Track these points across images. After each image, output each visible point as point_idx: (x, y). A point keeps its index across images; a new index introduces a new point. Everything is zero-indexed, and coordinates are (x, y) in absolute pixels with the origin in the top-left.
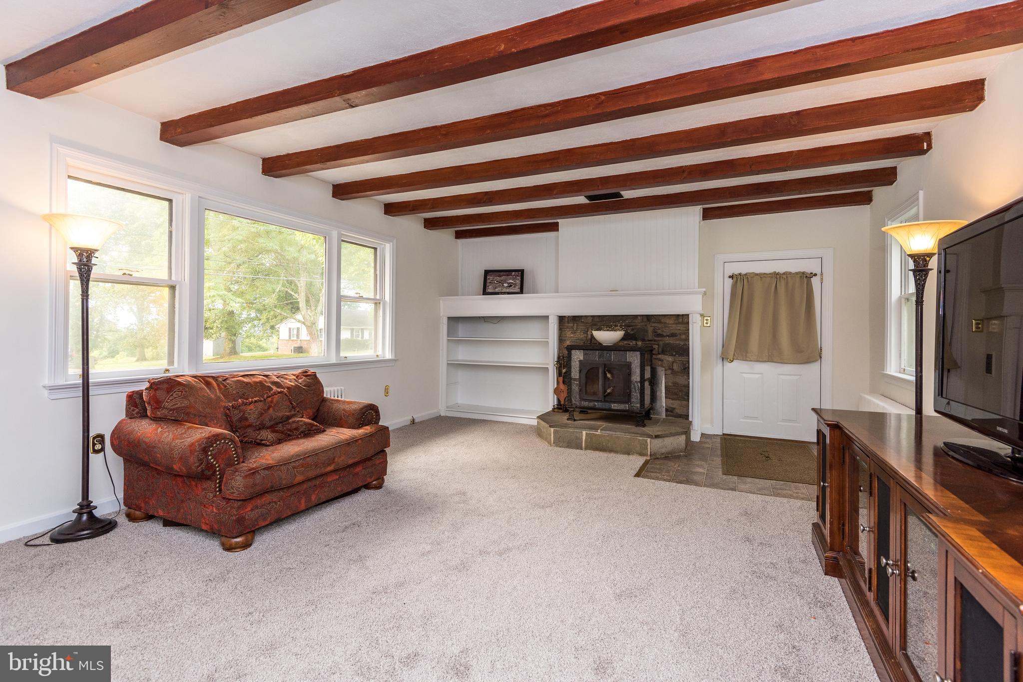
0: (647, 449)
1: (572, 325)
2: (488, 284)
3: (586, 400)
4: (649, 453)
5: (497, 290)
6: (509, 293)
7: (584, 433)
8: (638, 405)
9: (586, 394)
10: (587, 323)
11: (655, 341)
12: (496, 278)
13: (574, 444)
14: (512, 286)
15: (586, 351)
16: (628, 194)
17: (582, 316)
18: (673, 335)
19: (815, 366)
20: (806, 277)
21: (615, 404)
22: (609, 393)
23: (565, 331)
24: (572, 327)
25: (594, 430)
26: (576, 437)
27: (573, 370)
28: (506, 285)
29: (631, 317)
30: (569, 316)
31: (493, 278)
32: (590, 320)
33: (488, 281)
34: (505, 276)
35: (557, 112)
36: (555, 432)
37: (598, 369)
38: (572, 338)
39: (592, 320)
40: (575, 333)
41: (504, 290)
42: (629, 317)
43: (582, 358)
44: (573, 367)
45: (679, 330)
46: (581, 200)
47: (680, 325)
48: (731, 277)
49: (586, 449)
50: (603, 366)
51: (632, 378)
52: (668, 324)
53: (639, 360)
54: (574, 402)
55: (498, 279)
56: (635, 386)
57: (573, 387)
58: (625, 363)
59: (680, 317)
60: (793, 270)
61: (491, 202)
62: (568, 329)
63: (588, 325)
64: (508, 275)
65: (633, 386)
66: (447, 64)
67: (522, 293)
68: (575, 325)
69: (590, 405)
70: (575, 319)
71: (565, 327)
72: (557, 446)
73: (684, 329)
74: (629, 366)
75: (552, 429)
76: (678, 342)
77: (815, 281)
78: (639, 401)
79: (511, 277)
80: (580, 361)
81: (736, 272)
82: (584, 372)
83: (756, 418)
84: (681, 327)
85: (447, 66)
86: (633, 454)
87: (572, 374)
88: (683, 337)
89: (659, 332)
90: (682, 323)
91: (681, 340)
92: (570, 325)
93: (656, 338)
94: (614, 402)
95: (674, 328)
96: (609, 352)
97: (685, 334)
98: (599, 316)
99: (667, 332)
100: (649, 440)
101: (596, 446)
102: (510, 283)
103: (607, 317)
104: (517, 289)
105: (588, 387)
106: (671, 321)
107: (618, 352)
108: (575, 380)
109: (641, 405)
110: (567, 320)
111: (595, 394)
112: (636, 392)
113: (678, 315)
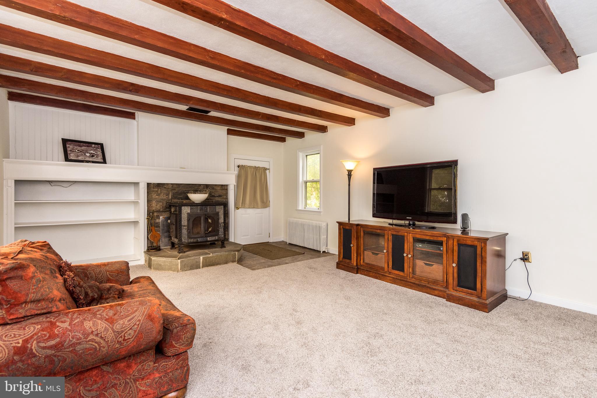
0: (236, 258)
1: (157, 190)
2: (69, 152)
3: (191, 238)
4: (237, 260)
5: (80, 158)
6: (93, 162)
7: (201, 258)
8: (223, 236)
9: (193, 234)
10: (169, 188)
11: (211, 199)
12: (76, 147)
13: (195, 266)
14: (94, 156)
15: (192, 207)
16: (213, 114)
17: (164, 184)
18: (220, 196)
19: (267, 209)
20: (265, 169)
21: (210, 238)
22: (210, 231)
23: (151, 194)
24: (157, 191)
25: (208, 255)
26: (196, 261)
27: (183, 220)
28: (88, 155)
29: (198, 185)
30: (154, 183)
31: (74, 147)
32: (170, 186)
33: (69, 149)
34: (85, 146)
35: (279, 79)
36: (181, 262)
37: (200, 217)
38: (157, 199)
39: (172, 186)
40: (159, 195)
41: (87, 159)
42: (196, 185)
43: (189, 211)
44: (182, 218)
45: (223, 193)
46: (183, 108)
47: (223, 191)
48: (239, 166)
49: (202, 267)
50: (204, 216)
51: (219, 221)
52: (218, 190)
53: (223, 210)
54: (183, 240)
55: (79, 148)
56: (221, 225)
57: (183, 231)
58: (216, 213)
59: (223, 186)
60: (261, 166)
61: (138, 92)
62: (154, 193)
63: (169, 189)
64: (88, 146)
65: (220, 225)
66: (299, 47)
67: (106, 163)
68: (160, 189)
69: (194, 241)
70: (159, 185)
71: (152, 191)
72: (182, 271)
73: (225, 193)
74: (217, 214)
75: (179, 261)
76: (222, 200)
77: (267, 171)
78: (223, 233)
79: (92, 148)
80: (188, 214)
81: (241, 164)
82: (191, 221)
83: (248, 235)
84: (224, 192)
85: (299, 49)
86: (229, 263)
87: (182, 222)
88: (225, 197)
89: (213, 194)
90: (224, 189)
91: (223, 198)
92: (155, 189)
93: (211, 198)
94: (209, 237)
95: (220, 192)
96: (206, 207)
97: (225, 195)
98: (177, 184)
99: (217, 194)
100: (237, 253)
101: (208, 264)
102: (92, 153)
103: (183, 185)
104: (100, 159)
105: (194, 229)
106: (219, 188)
107: (211, 206)
108: (184, 226)
109: (224, 236)
110: (152, 186)
111: (198, 233)
112: (221, 229)
113: (222, 185)
